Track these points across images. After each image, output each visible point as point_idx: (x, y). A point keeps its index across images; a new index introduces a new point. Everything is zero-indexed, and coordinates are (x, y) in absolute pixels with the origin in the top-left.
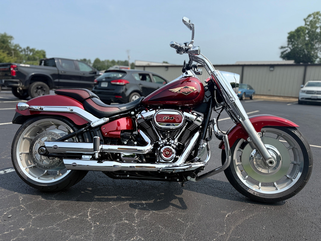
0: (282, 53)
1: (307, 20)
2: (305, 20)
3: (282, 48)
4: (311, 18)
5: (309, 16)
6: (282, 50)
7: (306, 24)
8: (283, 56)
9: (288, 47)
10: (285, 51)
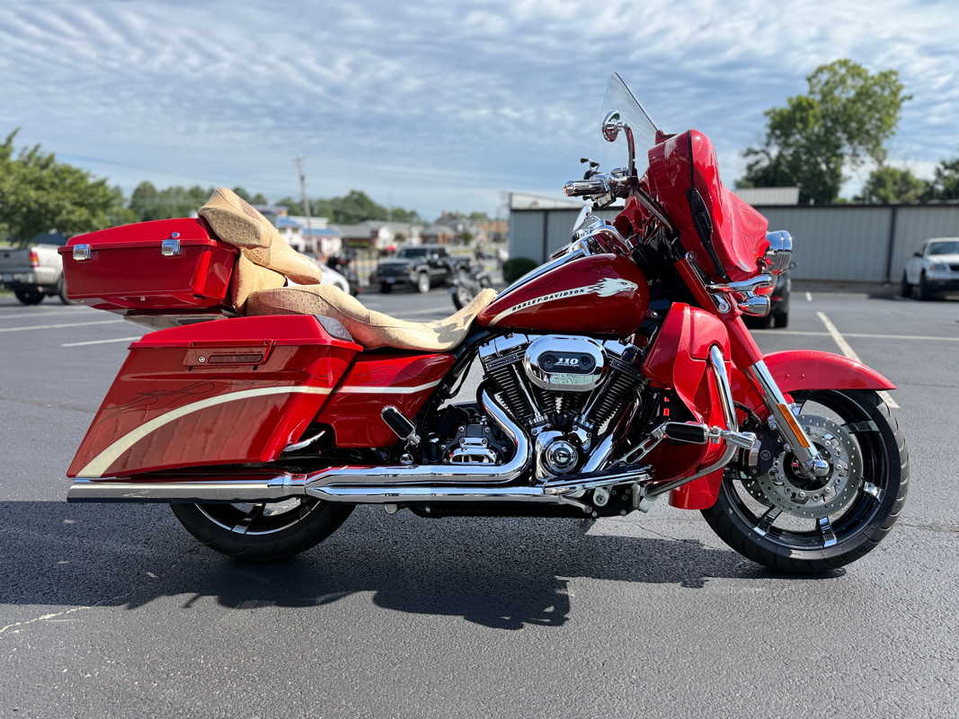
0: (750, 168)
1: (814, 81)
2: (809, 80)
3: (750, 152)
4: (824, 77)
5: (820, 70)
6: (752, 159)
7: (812, 92)
8: (753, 174)
9: (763, 151)
10: (757, 163)
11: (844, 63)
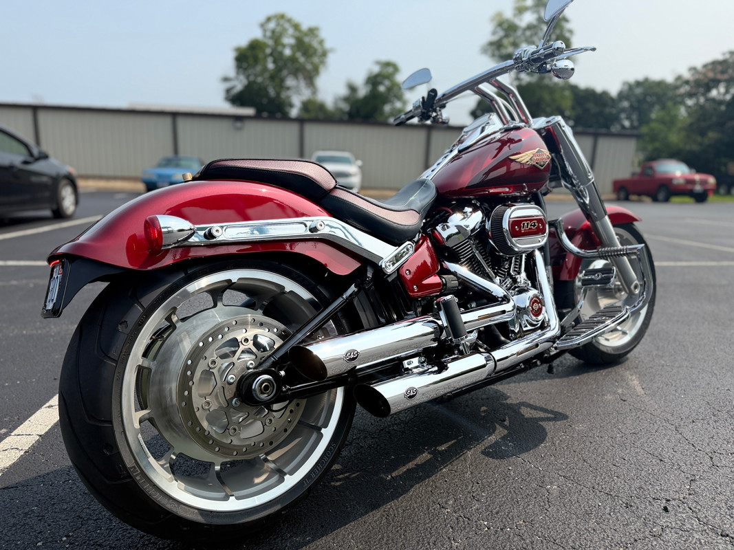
0: (228, 91)
1: (265, 27)
2: (262, 26)
3: (225, 79)
5: (269, 19)
6: (228, 85)
7: (265, 36)
9: (237, 78)
10: (233, 88)
11: (282, 16)
